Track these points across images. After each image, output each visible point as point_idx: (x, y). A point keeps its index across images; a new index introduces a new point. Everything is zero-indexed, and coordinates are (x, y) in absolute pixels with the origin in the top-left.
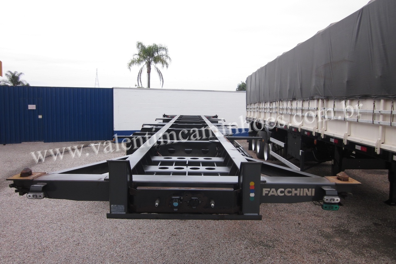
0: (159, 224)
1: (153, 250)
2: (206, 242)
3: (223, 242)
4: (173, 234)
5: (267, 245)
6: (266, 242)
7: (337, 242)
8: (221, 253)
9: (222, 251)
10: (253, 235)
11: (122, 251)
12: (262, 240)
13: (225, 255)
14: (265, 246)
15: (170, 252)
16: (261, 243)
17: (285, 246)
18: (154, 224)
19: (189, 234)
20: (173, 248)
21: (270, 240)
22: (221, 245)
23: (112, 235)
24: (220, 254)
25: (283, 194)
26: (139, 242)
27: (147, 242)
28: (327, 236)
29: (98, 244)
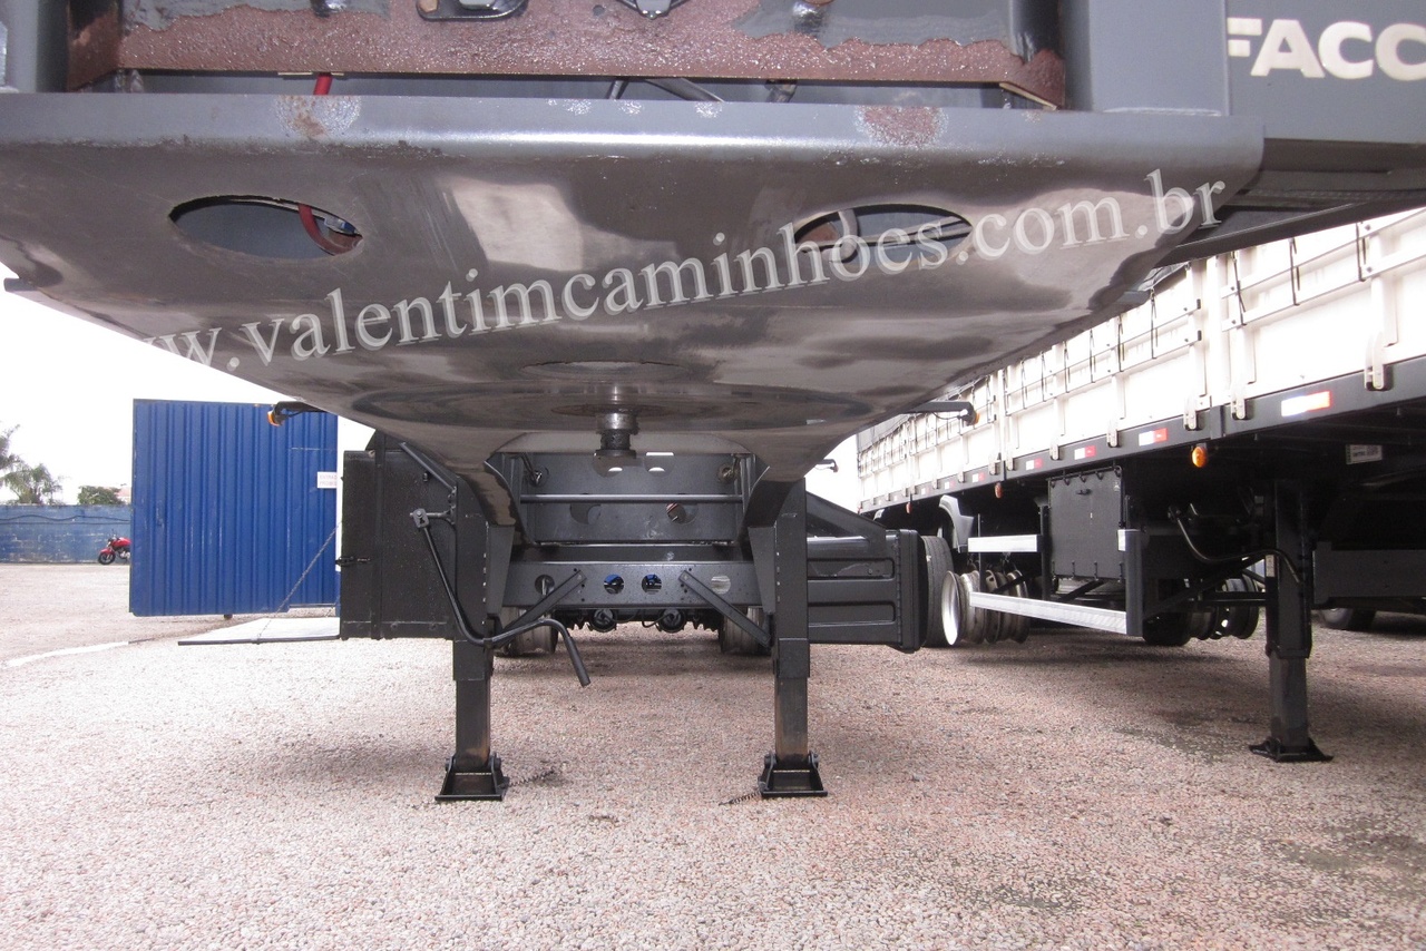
0: (487, 834)
1: (441, 929)
2: (721, 894)
3: (810, 893)
4: (551, 870)
5: (1038, 902)
6: (1026, 890)
7: (1379, 878)
8: (805, 938)
9: (810, 927)
10: (956, 863)
11: (268, 939)
12: (1005, 882)
13: (828, 942)
14: (1027, 905)
15: (529, 937)
16: (1004, 893)
17: (1131, 901)
18: (460, 836)
19: (634, 869)
20: (548, 920)
21: (1046, 881)
22: (799, 905)
23: (240, 879)
24: (802, 941)
25: (1362, 70)
26: (373, 903)
27: (411, 903)
28: (1321, 862)
29: (149, 915)
